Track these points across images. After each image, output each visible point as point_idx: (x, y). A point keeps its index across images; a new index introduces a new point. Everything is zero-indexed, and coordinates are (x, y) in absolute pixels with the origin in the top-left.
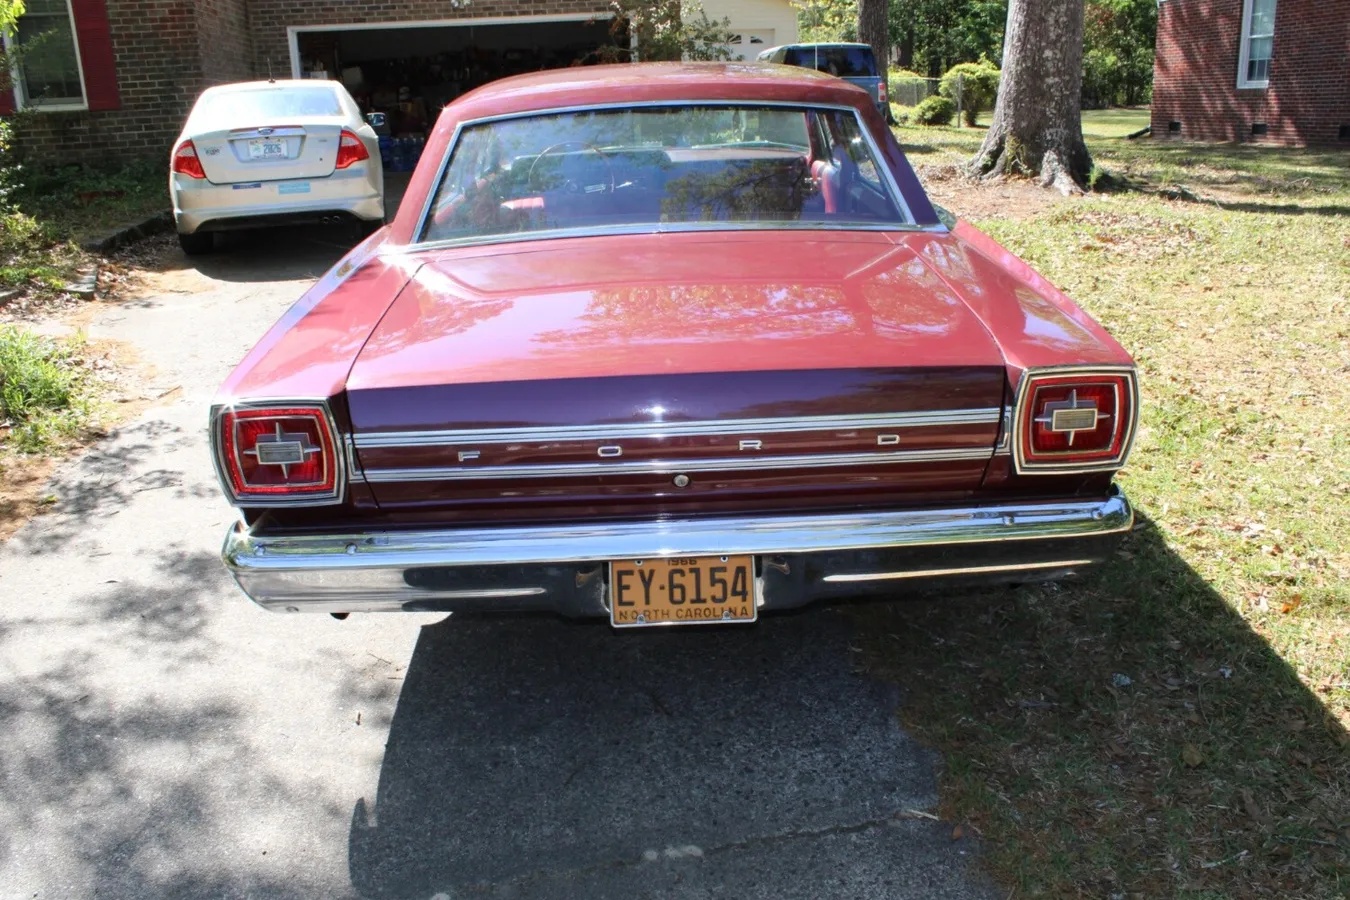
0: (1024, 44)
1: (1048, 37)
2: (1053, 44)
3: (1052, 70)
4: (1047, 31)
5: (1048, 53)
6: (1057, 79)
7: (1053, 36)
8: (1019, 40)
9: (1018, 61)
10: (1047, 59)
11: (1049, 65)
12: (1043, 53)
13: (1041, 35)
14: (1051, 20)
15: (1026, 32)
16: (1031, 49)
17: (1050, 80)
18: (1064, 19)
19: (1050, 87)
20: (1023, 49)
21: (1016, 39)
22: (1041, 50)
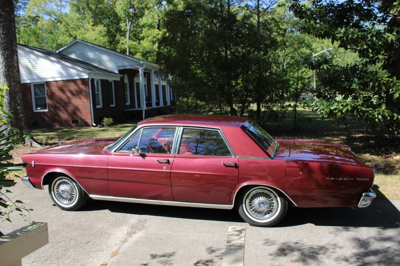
0: (10, 105)
1: (18, 103)
2: (19, 105)
3: (21, 112)
4: (17, 101)
5: (18, 107)
6: (22, 115)
7: (19, 102)
8: (8, 104)
9: (9, 110)
10: (18, 109)
11: (19, 111)
12: (17, 107)
13: (16, 102)
14: (18, 98)
15: (10, 101)
16: (13, 106)
17: (21, 115)
18: (21, 97)
19: (21, 117)
20: (10, 107)
21: (7, 104)
22: (16, 107)
